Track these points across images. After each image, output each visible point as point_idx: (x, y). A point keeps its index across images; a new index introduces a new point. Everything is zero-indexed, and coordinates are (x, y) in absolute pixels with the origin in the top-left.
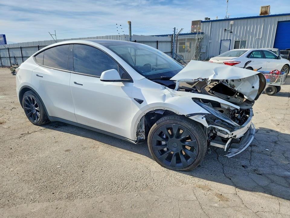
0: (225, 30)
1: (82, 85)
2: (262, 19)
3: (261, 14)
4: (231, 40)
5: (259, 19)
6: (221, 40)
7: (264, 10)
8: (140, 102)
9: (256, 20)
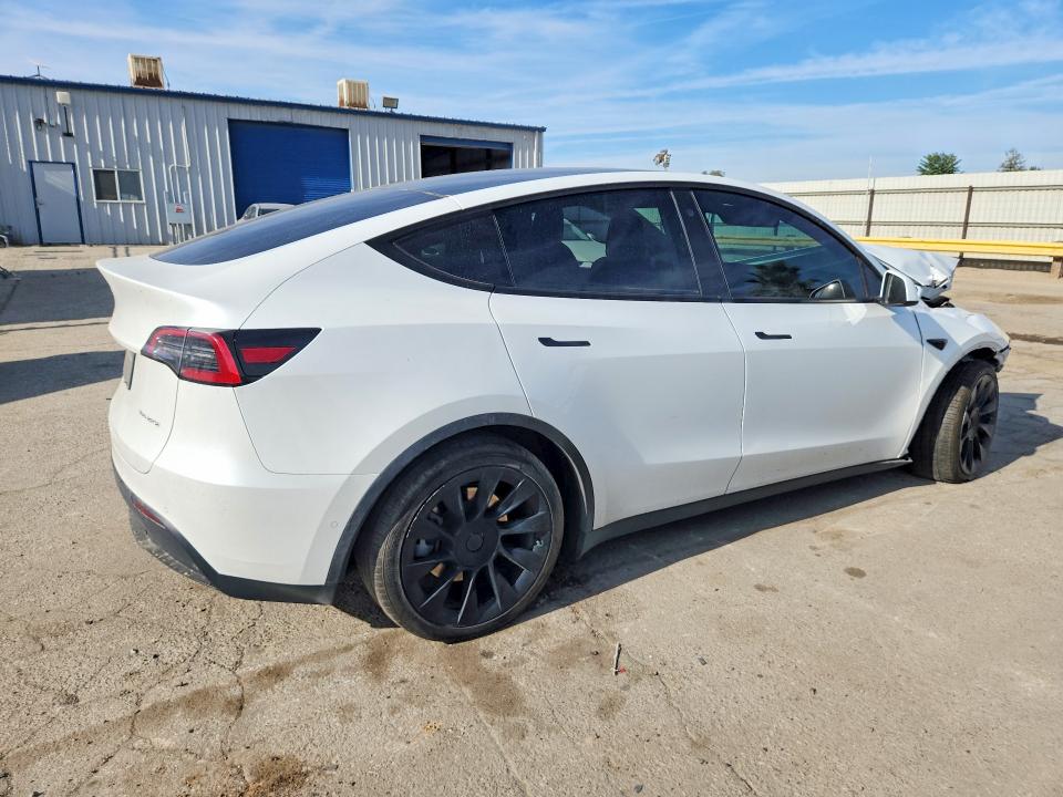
0: (39, 122)
1: (789, 337)
2: (141, 101)
3: (139, 81)
4: (74, 165)
5: (130, 100)
6: (31, 163)
7: (145, 71)
8: (939, 344)
9: (117, 99)
